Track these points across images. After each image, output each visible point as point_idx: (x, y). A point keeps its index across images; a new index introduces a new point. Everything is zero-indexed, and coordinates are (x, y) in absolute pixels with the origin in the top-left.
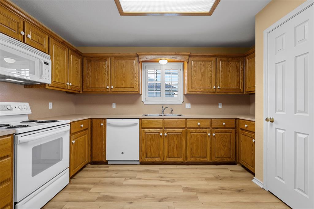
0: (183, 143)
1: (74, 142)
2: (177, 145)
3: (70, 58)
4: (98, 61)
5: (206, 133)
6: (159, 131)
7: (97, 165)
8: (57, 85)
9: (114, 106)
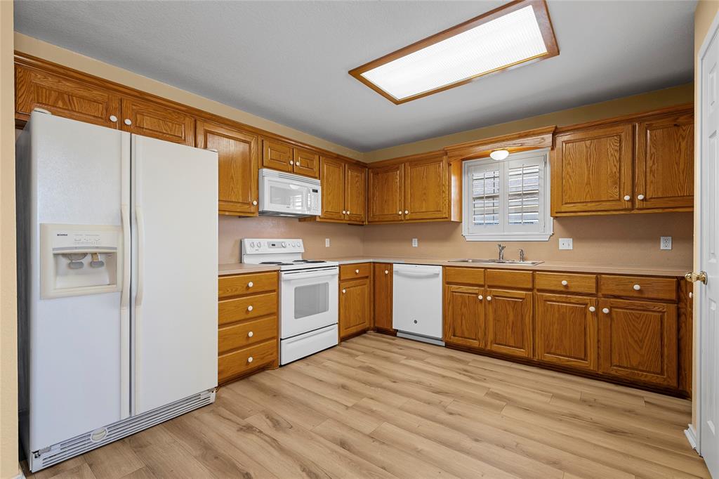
0: (528, 320)
1: (344, 291)
2: (513, 323)
3: (348, 176)
4: (387, 172)
5: (587, 304)
6: (477, 291)
7: (380, 335)
8: (330, 216)
9: (415, 243)
